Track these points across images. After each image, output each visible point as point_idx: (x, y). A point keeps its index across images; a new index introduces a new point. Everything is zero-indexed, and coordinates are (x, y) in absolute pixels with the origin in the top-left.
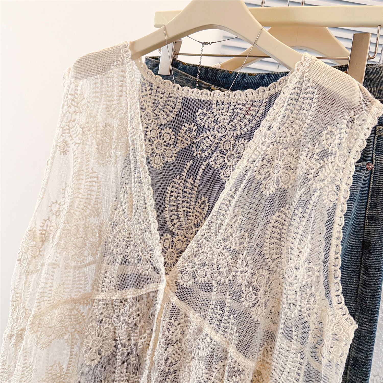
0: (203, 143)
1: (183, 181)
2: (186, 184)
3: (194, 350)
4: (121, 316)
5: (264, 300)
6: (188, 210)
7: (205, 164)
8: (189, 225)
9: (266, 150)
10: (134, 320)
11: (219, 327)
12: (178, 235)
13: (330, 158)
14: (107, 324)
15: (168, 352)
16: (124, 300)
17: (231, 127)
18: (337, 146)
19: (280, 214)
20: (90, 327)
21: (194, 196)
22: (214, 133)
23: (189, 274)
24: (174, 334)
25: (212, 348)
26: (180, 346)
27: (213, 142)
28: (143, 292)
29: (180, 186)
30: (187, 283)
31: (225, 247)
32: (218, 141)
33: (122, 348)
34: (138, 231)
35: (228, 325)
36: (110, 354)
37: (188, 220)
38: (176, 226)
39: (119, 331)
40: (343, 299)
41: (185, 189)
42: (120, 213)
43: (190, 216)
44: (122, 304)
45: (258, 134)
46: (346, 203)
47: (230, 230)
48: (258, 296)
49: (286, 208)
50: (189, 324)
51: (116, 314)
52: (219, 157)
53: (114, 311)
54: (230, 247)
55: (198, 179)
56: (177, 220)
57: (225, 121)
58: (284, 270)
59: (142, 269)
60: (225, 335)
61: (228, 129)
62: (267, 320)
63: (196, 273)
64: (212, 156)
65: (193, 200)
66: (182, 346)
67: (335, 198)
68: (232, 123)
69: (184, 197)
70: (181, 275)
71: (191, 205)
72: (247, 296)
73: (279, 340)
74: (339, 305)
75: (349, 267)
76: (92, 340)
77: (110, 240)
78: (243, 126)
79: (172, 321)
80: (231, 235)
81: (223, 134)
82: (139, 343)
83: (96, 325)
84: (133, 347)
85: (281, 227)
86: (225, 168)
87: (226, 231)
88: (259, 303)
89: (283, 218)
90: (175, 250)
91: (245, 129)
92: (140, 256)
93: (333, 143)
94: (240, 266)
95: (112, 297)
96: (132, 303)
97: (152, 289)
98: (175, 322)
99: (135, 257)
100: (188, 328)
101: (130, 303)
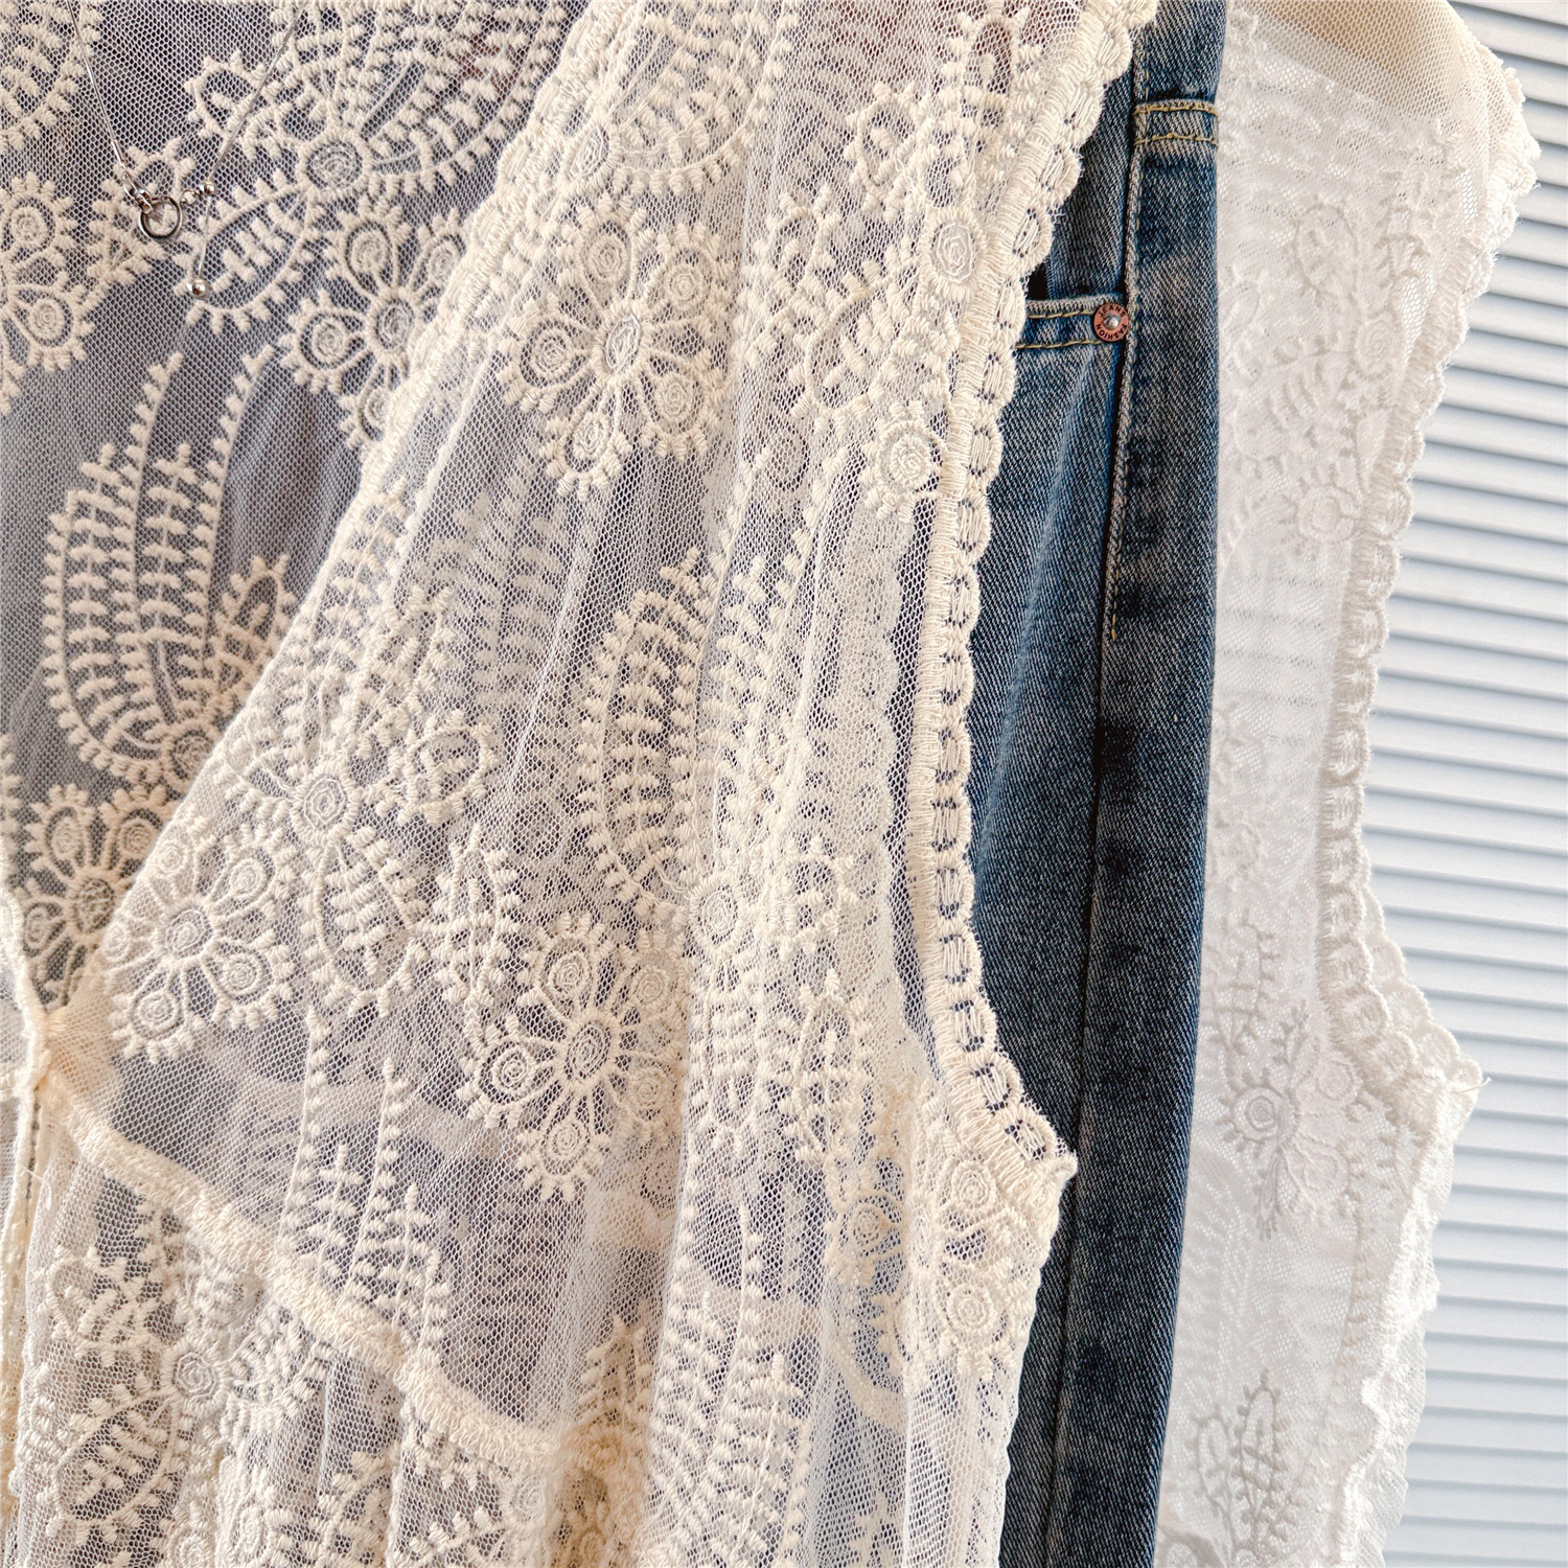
0: (238, 250)
1: (135, 475)
2: (155, 492)
3: (229, 1406)
5: (590, 1084)
6: (172, 636)
7: (251, 364)
8: (189, 723)
9: (555, 240)
11: (343, 1258)
12: (127, 787)
13: (889, 253)
15: (78, 1435)
17: (383, 148)
18: (921, 179)
19: (655, 599)
21: (203, 555)
22: (291, 188)
23: (174, 986)
24: (108, 1332)
25: (310, 1382)
26: (149, 1395)
27: (289, 239)
29: (119, 501)
30: (166, 1042)
31: (365, 814)
32: (315, 234)
35: (392, 1244)
37: (182, 693)
38: (112, 735)
40: (991, 1017)
41: (150, 522)
43: (190, 673)
45: (516, 160)
46: (983, 501)
47: (388, 714)
48: (558, 1063)
49: (688, 564)
52: (331, 321)
54: (392, 813)
55: (218, 457)
56: (118, 701)
57: (347, 115)
58: (693, 907)
60: (381, 1300)
61: (367, 163)
62: (618, 1194)
63: (208, 975)
64: (291, 319)
65: (202, 578)
66: (162, 1392)
67: (922, 473)
68: (387, 127)
69: (145, 564)
70: (129, 999)
71: (187, 607)
72: (494, 1069)
73: (676, 1289)
74: (968, 1055)
75: (1036, 873)
78: (450, 141)
79: (92, 1259)
80: (397, 741)
81: (340, 193)
85: (665, 673)
86: (367, 384)
87: (365, 723)
88: (561, 1100)
89: (672, 624)
90: (118, 869)
91: (461, 156)
93: (904, 173)
94: (449, 911)
98: (107, 1262)
100: (188, 1286)
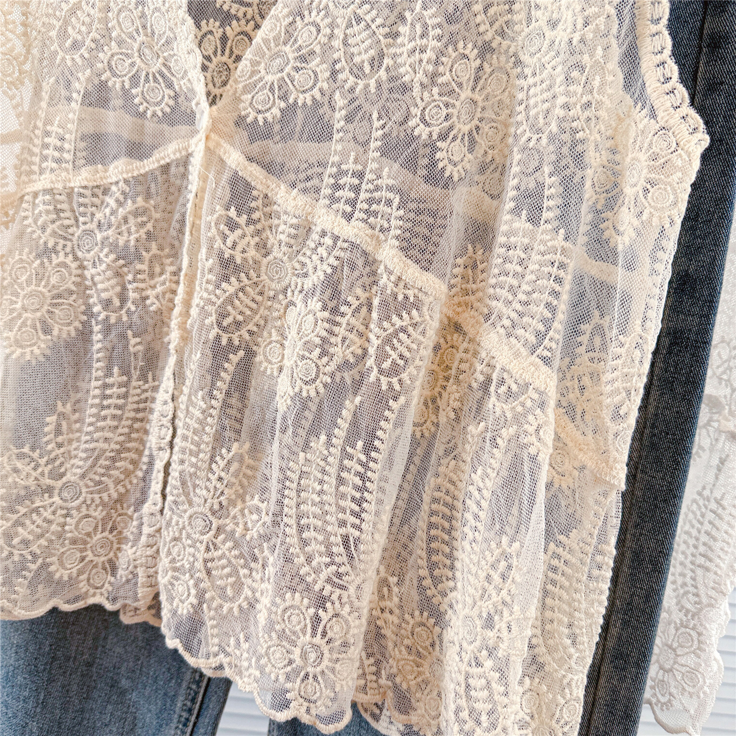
3: (293, 283)
4: (97, 231)
5: (467, 127)
10: (132, 238)
11: (353, 203)
12: (238, 20)
14: (62, 254)
15: (225, 292)
16: (102, 188)
20: (16, 265)
23: (272, 89)
24: (239, 248)
26: (255, 279)
28: (150, 164)
30: (268, 115)
33: (105, 313)
36: (73, 334)
39: (93, 271)
44: (97, 201)
50: (276, 222)
51: (82, 227)
53: (77, 221)
58: (520, 43)
59: (145, 104)
60: (371, 220)
63: (288, 82)
70: (250, 96)
72: (427, 112)
74: (665, 85)
76: (22, 294)
79: (233, 213)
82: (147, 298)
83: (32, 256)
84: (133, 308)
88: (455, 132)
90: (233, 59)
92: (136, 67)
94: (406, 41)
95: (70, 181)
96: (124, 193)
97: (175, 154)
98: (239, 215)
99: (124, 73)
100: (274, 230)
101: (118, 195)
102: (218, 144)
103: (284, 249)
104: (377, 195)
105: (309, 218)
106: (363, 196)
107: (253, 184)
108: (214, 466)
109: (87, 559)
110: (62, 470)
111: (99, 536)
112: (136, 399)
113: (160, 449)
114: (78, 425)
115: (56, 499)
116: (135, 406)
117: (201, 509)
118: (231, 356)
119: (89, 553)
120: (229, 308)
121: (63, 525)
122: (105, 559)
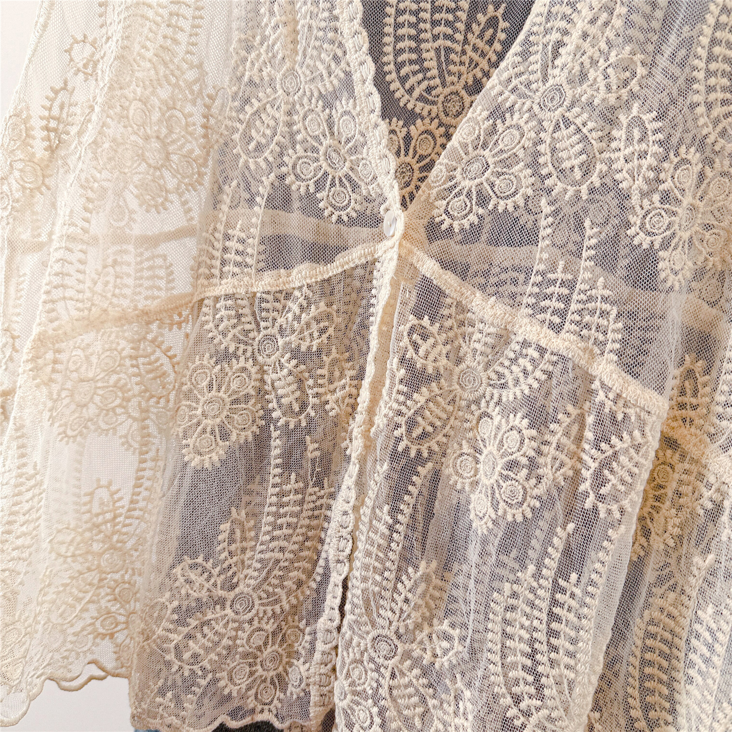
3: (487, 394)
4: (278, 336)
5: (688, 234)
6: (448, 44)
8: (453, 88)
10: (314, 343)
11: (562, 314)
12: (423, 119)
14: (242, 359)
15: (417, 403)
16: (284, 293)
20: (195, 370)
21: (465, 4)
24: (431, 357)
25: (544, 371)
26: (447, 388)
28: (333, 269)
30: (465, 221)
31: (575, 101)
33: (285, 418)
34: (314, 101)
36: (250, 439)
37: (450, 73)
39: (274, 376)
42: (261, 61)
43: (454, 63)
44: (278, 306)
47: (590, 52)
51: (263, 332)
53: (258, 325)
56: (420, 76)
59: (330, 209)
60: (584, 333)
63: (488, 187)
65: (463, 16)
66: (453, 387)
69: (436, 9)
70: (445, 202)
71: (456, 30)
72: (648, 219)
76: (202, 400)
77: (236, 137)
79: (426, 321)
80: (594, 64)
82: (327, 402)
83: (212, 361)
84: (313, 414)
87: (578, 56)
90: (416, 159)
92: (322, 172)
95: (252, 286)
96: (306, 298)
97: (360, 259)
98: (432, 324)
99: (310, 176)
100: (467, 338)
101: (301, 300)
102: (410, 252)
103: (479, 358)
104: (590, 306)
105: (509, 327)
106: (574, 307)
107: (447, 292)
108: (399, 585)
109: (257, 674)
110: (235, 580)
111: (269, 650)
112: (312, 505)
113: (338, 561)
114: (253, 534)
115: (228, 611)
116: (310, 513)
117: (385, 632)
118: (419, 469)
119: (259, 667)
120: (419, 419)
121: (235, 638)
122: (274, 673)
